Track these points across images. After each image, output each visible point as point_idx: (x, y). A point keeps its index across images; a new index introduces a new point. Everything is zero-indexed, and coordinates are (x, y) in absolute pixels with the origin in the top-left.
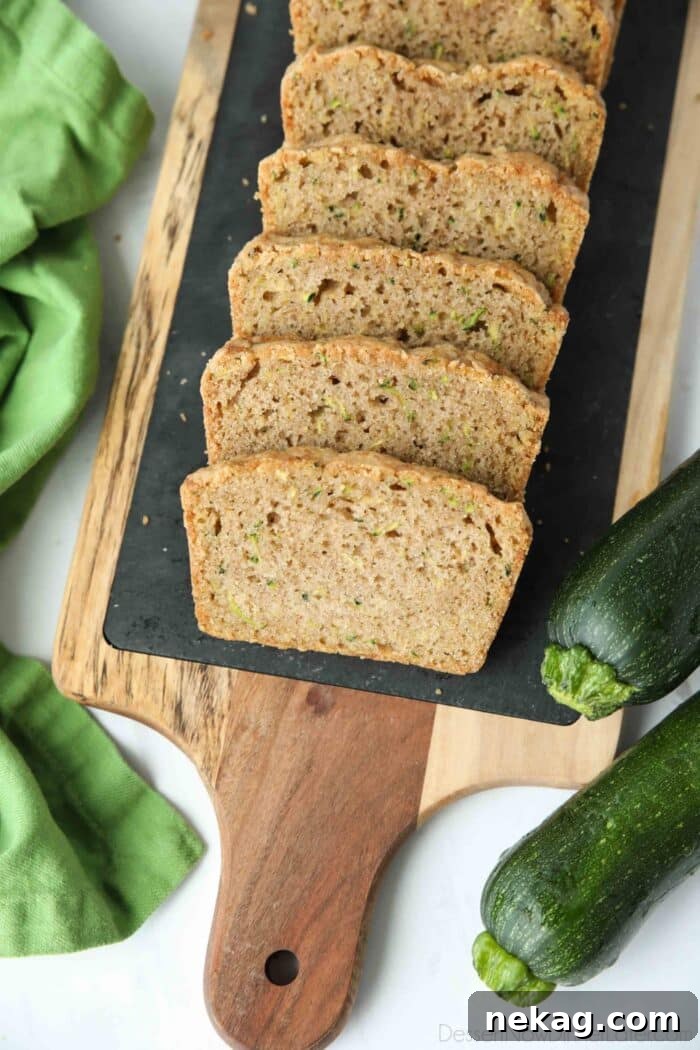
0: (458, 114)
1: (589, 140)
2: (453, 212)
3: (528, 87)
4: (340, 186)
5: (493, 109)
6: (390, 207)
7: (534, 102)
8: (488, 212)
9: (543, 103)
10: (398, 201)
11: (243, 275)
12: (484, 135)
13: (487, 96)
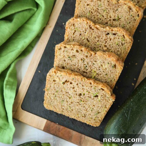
0: (102, 36)
1: (128, 47)
2: (94, 62)
3: (117, 34)
4: (71, 53)
5: (109, 37)
6: (81, 59)
7: (118, 37)
8: (102, 64)
9: (120, 38)
10: (83, 58)
11: (50, 75)
12: (106, 42)
13: (108, 34)
